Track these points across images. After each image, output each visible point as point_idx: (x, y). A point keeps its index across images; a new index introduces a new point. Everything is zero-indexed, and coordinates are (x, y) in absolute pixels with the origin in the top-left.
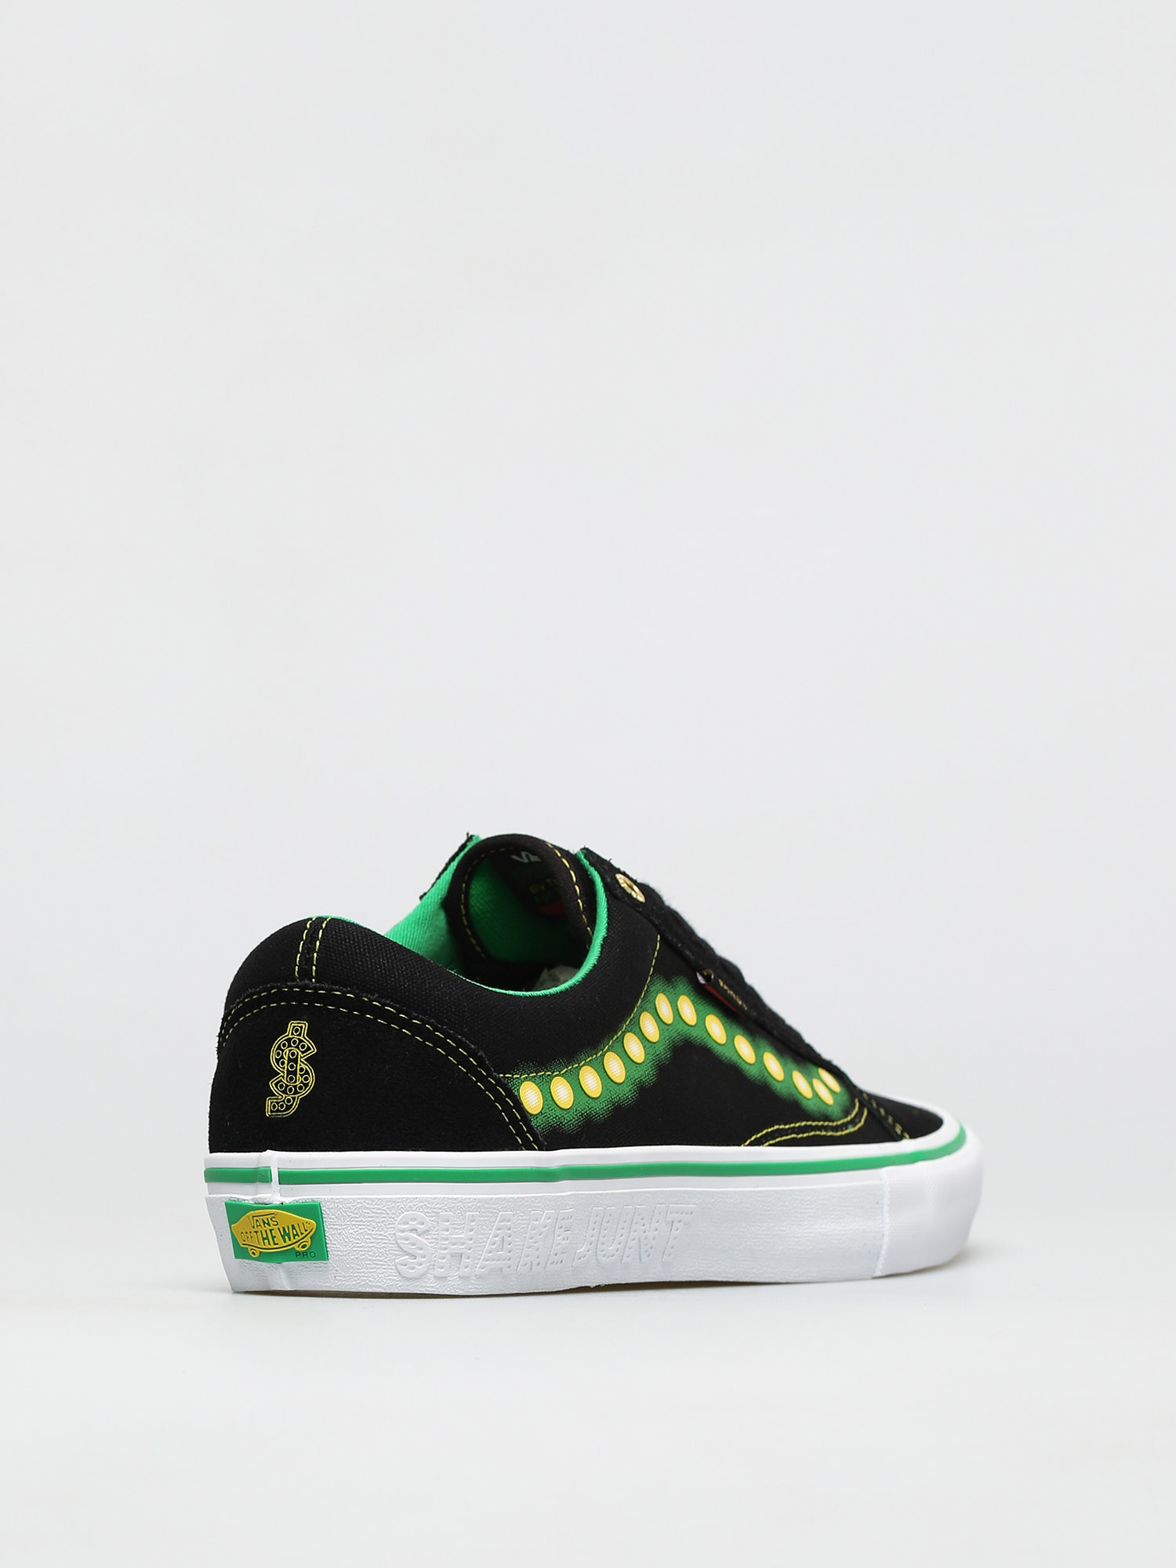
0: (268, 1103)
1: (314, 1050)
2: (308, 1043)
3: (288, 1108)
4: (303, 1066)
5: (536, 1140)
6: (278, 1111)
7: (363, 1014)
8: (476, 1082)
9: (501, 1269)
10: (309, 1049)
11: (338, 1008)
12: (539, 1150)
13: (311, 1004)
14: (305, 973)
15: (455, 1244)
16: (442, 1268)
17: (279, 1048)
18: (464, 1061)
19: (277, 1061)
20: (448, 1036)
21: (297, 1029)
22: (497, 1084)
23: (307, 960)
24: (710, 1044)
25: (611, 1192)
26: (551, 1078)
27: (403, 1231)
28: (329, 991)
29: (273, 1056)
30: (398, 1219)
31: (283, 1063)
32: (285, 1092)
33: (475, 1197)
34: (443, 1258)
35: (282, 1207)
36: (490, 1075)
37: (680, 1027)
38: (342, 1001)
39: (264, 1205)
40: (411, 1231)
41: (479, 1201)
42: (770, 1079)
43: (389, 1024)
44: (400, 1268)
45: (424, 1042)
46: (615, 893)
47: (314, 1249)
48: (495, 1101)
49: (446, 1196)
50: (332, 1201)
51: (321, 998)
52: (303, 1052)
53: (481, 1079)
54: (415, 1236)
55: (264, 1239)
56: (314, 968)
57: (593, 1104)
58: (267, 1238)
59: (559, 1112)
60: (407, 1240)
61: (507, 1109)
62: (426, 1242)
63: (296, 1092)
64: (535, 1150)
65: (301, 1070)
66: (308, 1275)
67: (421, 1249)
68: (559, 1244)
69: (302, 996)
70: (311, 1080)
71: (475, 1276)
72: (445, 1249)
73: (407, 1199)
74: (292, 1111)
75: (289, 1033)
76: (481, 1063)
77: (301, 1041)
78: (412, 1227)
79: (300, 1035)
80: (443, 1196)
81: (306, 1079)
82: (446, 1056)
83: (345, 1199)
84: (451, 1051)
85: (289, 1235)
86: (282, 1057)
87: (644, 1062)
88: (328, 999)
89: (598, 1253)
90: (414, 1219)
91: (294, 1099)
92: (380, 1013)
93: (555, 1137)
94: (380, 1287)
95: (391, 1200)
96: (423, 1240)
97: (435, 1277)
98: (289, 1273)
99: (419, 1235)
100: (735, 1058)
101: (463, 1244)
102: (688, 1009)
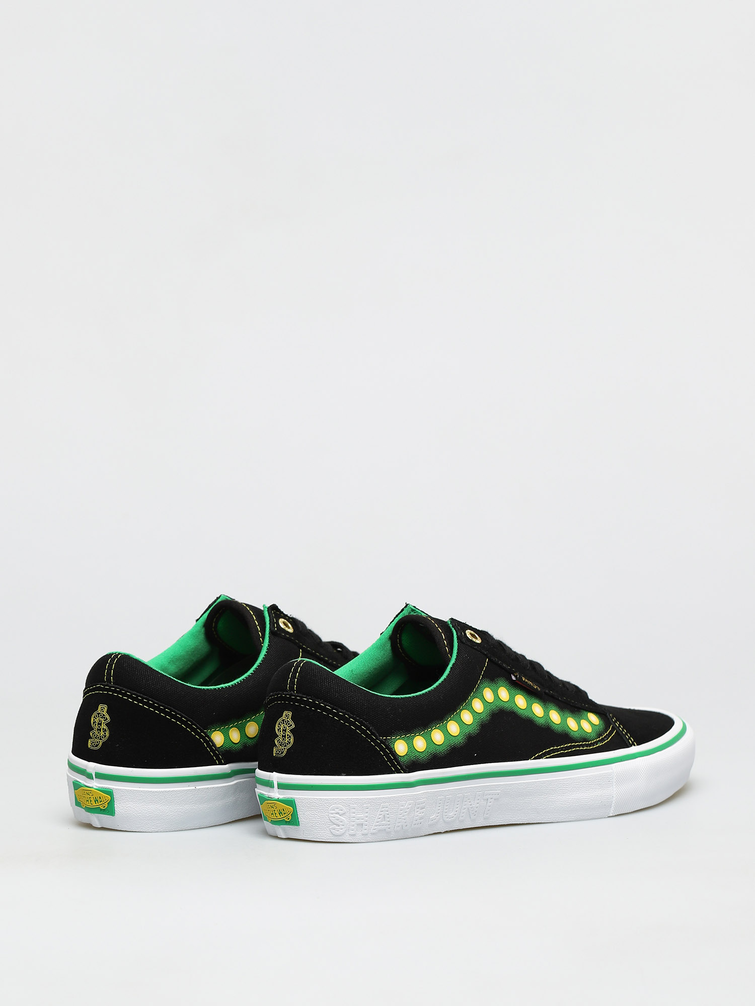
0: (274, 749)
1: (293, 726)
2: (291, 723)
3: (282, 753)
4: (289, 733)
5: (402, 769)
6: (278, 754)
7: (316, 709)
8: (370, 742)
9: (385, 830)
10: (291, 725)
11: (305, 706)
12: (404, 773)
13: (294, 703)
14: (292, 688)
15: (358, 819)
16: (353, 830)
17: (279, 724)
18: (364, 732)
19: (278, 730)
20: (356, 720)
21: (287, 715)
22: (381, 743)
23: (292, 682)
24: (516, 710)
25: (448, 789)
26: (414, 737)
27: (332, 814)
28: (302, 697)
29: (277, 728)
30: (330, 808)
31: (280, 731)
32: (281, 745)
33: (368, 797)
34: (353, 826)
35: (278, 800)
36: (377, 739)
37: (499, 704)
38: (307, 703)
39: (270, 799)
40: (336, 813)
41: (370, 799)
42: (552, 723)
43: (328, 714)
44: (333, 831)
45: (345, 723)
46: (463, 640)
47: (293, 820)
48: (380, 751)
49: (353, 797)
50: (299, 799)
51: (298, 701)
52: (289, 727)
53: (373, 740)
54: (338, 816)
55: (272, 814)
56: (295, 686)
57: (438, 748)
58: (273, 814)
59: (417, 754)
60: (334, 818)
61: (386, 754)
62: (344, 819)
63: (285, 746)
64: (402, 773)
65: (288, 735)
66: (291, 831)
67: (342, 822)
68: (417, 816)
69: (290, 699)
70: (292, 740)
71: (371, 833)
72: (354, 822)
73: (334, 799)
74: (284, 754)
75: (284, 717)
76: (373, 734)
77: (288, 721)
78: (336, 812)
79: (288, 718)
80: (351, 797)
81: (290, 740)
82: (356, 730)
83: (305, 798)
84: (358, 727)
85: (282, 813)
86: (280, 729)
87: (472, 723)
88: (301, 701)
89: (444, 817)
90: (337, 808)
91: (284, 749)
92: (324, 709)
93: (414, 765)
94: (323, 839)
95: (326, 799)
96: (342, 818)
97: (350, 835)
98: (284, 830)
99: (340, 815)
100: (530, 715)
101: (363, 819)
102: (504, 693)
